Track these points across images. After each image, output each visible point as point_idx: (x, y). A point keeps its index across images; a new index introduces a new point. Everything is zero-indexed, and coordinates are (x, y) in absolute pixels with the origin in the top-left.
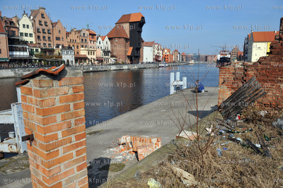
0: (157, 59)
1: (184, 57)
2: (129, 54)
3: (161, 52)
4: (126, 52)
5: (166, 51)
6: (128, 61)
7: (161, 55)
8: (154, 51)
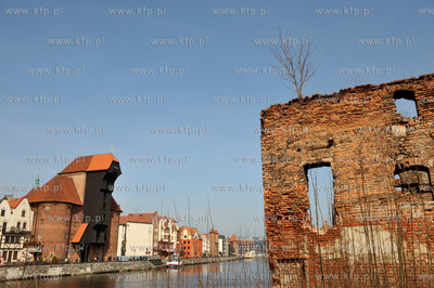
0: (163, 250)
1: (235, 246)
2: (77, 238)
3: (174, 235)
4: (69, 234)
5: (185, 232)
6: (74, 256)
7: (174, 241)
8: (155, 234)
